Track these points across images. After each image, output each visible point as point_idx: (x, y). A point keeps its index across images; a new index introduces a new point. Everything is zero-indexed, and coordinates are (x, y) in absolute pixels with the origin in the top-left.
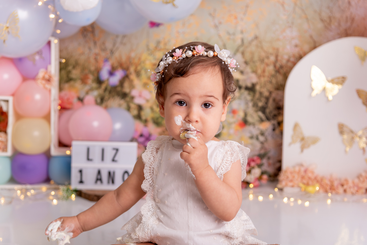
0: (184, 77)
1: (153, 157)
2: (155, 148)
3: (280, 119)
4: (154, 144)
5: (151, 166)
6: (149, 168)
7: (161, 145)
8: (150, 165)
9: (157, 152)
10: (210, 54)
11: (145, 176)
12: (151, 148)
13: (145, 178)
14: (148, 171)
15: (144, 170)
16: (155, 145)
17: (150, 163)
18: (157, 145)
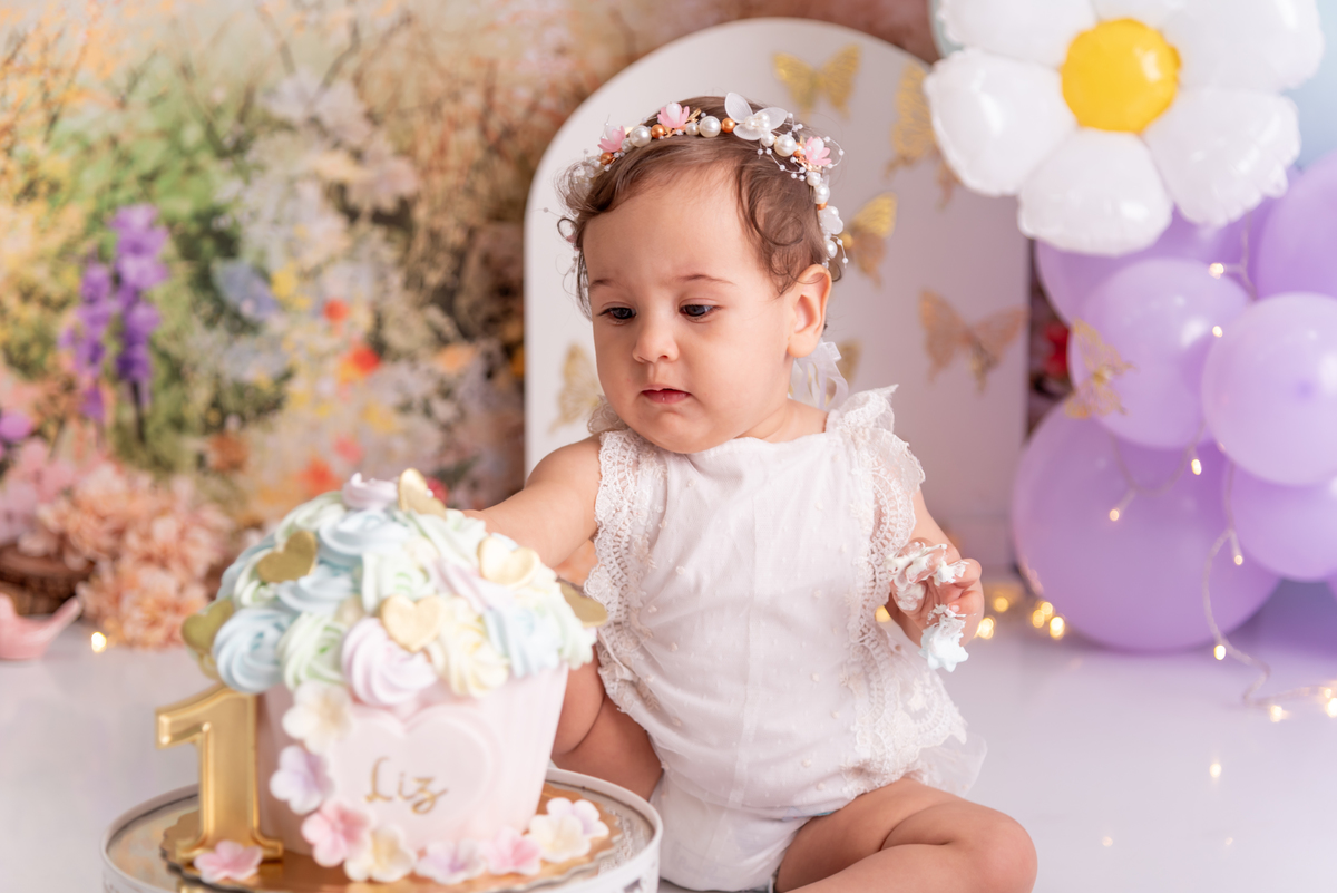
3: (510, 332)
5: (622, 533)
10: (708, 127)
14: (611, 544)
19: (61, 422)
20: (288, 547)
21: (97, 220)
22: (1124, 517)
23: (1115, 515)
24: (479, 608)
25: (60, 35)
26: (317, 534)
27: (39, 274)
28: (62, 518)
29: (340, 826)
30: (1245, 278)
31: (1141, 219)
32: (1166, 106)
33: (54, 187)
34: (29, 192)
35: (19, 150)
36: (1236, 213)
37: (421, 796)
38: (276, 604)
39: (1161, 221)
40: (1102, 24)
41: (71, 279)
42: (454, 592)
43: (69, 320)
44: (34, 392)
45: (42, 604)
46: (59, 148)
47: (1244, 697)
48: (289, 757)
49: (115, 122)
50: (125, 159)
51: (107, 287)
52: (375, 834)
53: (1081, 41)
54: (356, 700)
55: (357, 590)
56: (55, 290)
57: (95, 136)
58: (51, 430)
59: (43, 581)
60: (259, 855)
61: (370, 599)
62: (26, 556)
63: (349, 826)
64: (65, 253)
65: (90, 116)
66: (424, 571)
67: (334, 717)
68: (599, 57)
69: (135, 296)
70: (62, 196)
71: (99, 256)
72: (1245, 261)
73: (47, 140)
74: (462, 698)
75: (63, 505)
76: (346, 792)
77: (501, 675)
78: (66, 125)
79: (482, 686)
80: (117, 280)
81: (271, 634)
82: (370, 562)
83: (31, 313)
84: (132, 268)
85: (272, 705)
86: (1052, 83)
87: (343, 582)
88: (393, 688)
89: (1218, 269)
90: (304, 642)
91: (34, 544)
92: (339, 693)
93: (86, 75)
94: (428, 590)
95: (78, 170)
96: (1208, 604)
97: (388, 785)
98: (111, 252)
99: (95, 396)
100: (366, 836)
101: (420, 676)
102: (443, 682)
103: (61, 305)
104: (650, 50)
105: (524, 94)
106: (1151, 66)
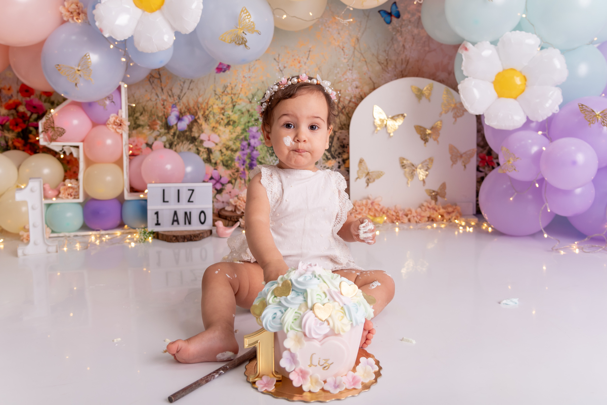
2: (269, 175)
10: (313, 82)
19: (236, 180)
20: (282, 285)
21: (244, 130)
22: (513, 200)
23: (511, 199)
24: (342, 305)
25: (236, 86)
26: (291, 280)
27: (230, 143)
28: (235, 202)
29: (300, 374)
30: (547, 134)
31: (518, 120)
32: (523, 91)
33: (234, 122)
34: (228, 124)
35: (226, 113)
36: (545, 118)
37: (325, 365)
38: (280, 303)
39: (524, 120)
40: (504, 70)
41: (238, 144)
42: (335, 301)
43: (238, 154)
44: (229, 172)
45: (231, 223)
46: (235, 113)
47: (552, 249)
48: (285, 354)
49: (249, 107)
50: (251, 116)
51: (247, 146)
52: (311, 376)
53: (499, 74)
54: (305, 335)
55: (306, 301)
56: (234, 147)
57: (244, 110)
58: (233, 181)
59: (231, 217)
60: (275, 379)
61: (310, 305)
62: (226, 211)
63: (303, 374)
64: (237, 138)
65: (243, 105)
66: (325, 293)
67: (299, 341)
68: (366, 89)
69: (254, 148)
70: (236, 124)
71: (245, 139)
72: (547, 131)
73: (232, 111)
74: (338, 335)
75: (236, 199)
76: (303, 364)
77: (349, 327)
78: (237, 107)
79: (344, 331)
80: (249, 145)
81: (279, 314)
82: (309, 291)
83: (229, 153)
84: (252, 141)
85: (279, 336)
86: (491, 87)
87: (301, 298)
88: (317, 334)
89: (540, 133)
90: (289, 317)
91: (229, 208)
92: (301, 334)
93: (242, 95)
94: (326, 300)
95: (240, 118)
96: (540, 223)
97: (315, 362)
98: (248, 138)
99: (244, 173)
100: (308, 377)
101: (326, 329)
102: (332, 330)
103: (236, 151)
104: (379, 86)
105: (348, 98)
106: (518, 81)
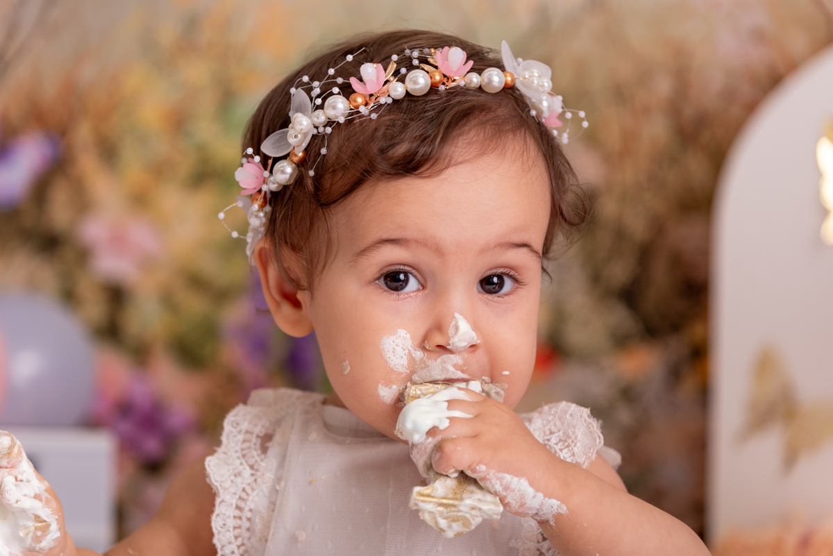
0: (420, 176)
1: (252, 467)
2: (258, 436)
3: (697, 330)
4: (250, 422)
5: (242, 504)
6: (233, 512)
7: (278, 422)
8: (240, 498)
9: (264, 450)
10: (490, 81)
11: (215, 541)
12: (241, 437)
13: (219, 550)
14: (231, 523)
15: (214, 517)
16: (256, 425)
17: (239, 492)
18: (263, 426)
27: (207, 262)
83: (199, 302)
